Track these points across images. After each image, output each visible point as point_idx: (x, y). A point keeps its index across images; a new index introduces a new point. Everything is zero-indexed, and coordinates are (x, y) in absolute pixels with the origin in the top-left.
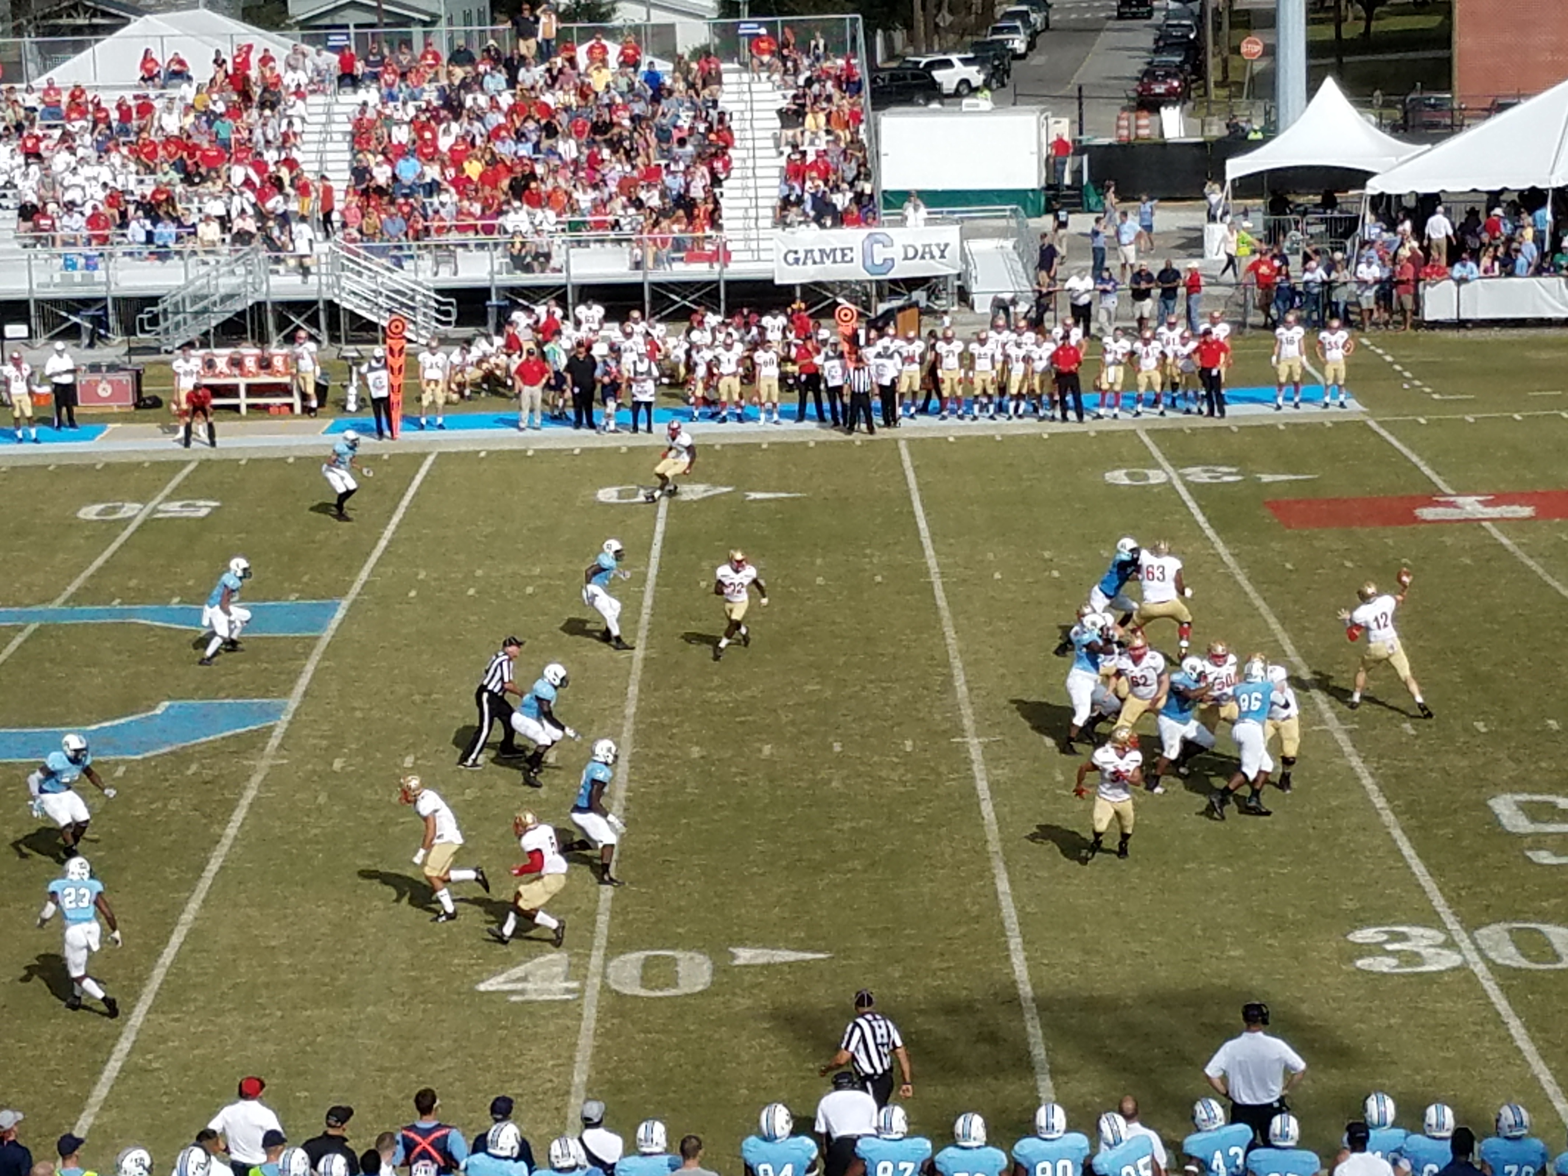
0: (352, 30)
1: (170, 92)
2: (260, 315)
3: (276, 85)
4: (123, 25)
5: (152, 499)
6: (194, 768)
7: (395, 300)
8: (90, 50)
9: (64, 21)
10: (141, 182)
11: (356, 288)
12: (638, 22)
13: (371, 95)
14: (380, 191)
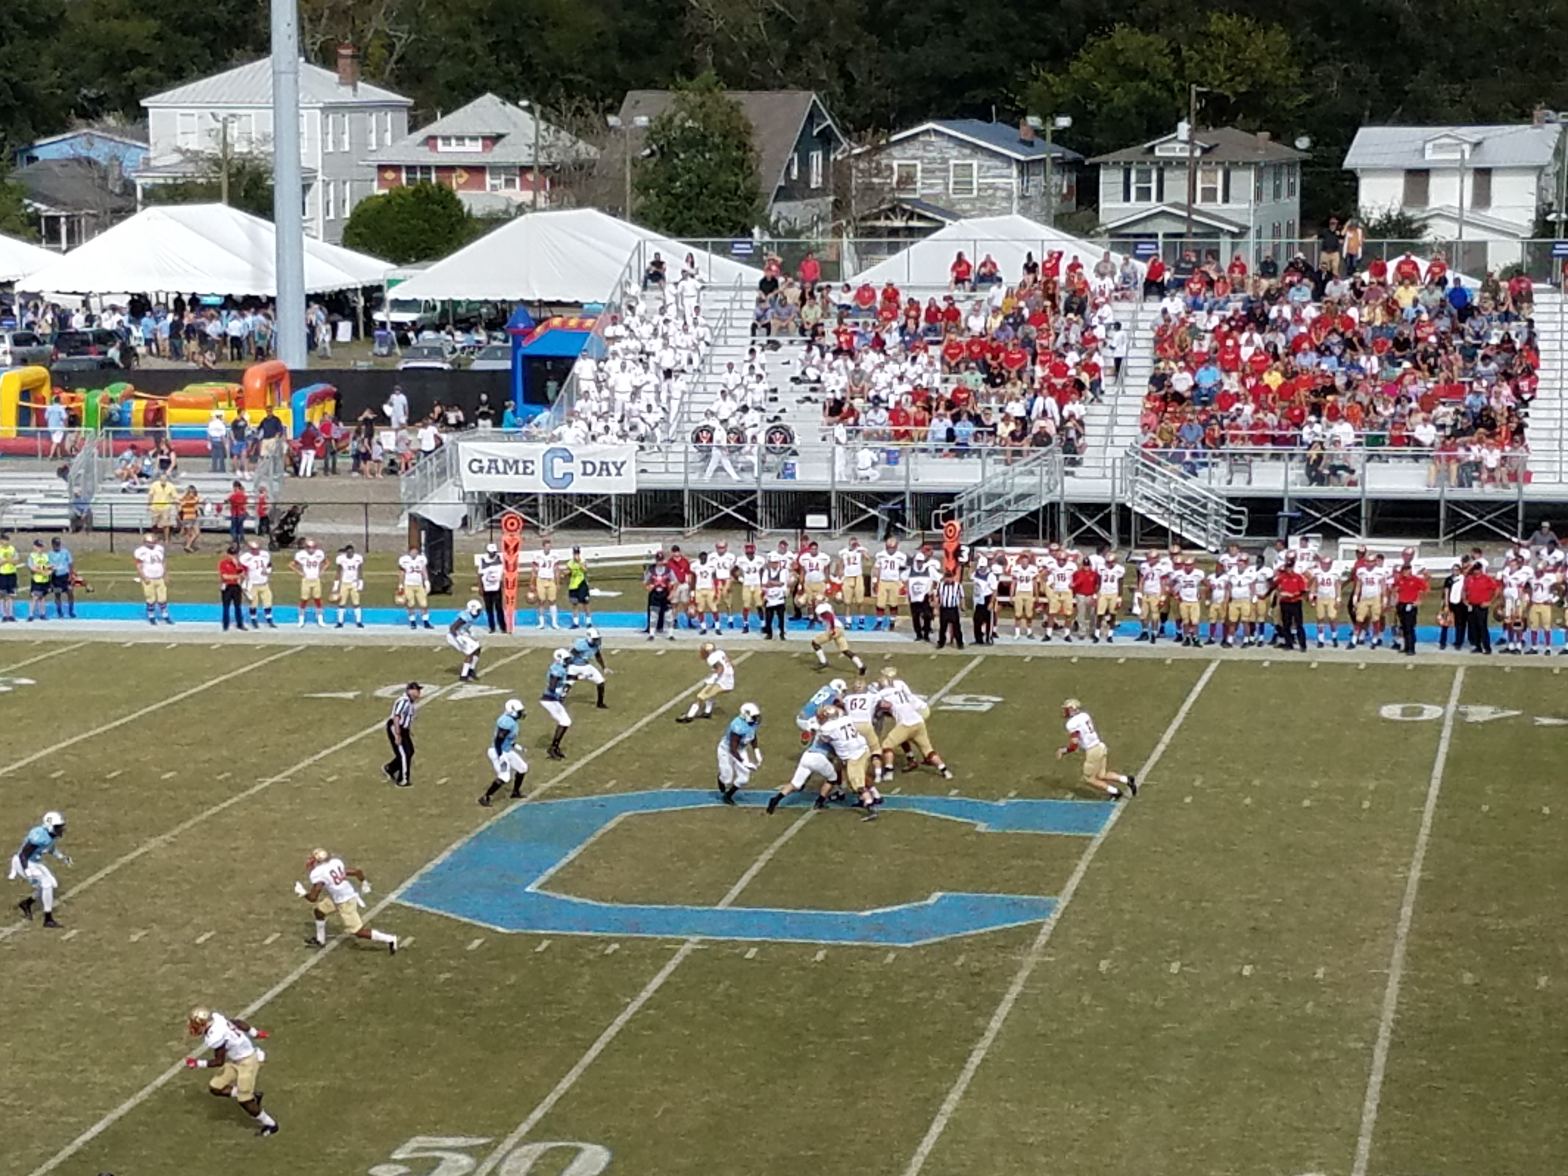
0: (1160, 240)
1: (979, 295)
2: (1052, 515)
3: (1082, 290)
4: (937, 229)
5: (937, 691)
6: (962, 959)
7: (1186, 507)
8: (905, 252)
9: (882, 223)
10: (946, 381)
11: (1149, 493)
12: (1449, 239)
13: (1175, 304)
14: (1178, 398)
